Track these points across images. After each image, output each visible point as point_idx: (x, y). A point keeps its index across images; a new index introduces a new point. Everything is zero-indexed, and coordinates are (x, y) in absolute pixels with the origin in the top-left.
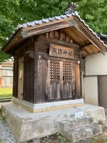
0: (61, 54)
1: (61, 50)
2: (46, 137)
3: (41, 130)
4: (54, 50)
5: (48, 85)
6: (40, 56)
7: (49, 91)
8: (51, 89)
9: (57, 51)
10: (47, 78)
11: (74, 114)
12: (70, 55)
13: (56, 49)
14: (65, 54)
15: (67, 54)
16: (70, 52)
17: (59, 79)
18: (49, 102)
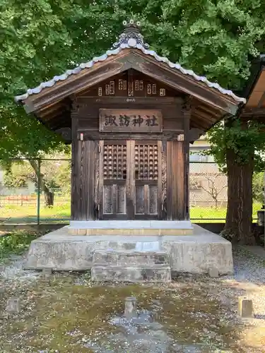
0: (127, 125)
1: (127, 118)
2: (68, 271)
3: (61, 259)
4: (111, 120)
5: (100, 188)
6: (82, 135)
7: (102, 200)
8: (105, 195)
9: (117, 121)
10: (97, 176)
11: (135, 244)
12: (152, 125)
13: (114, 117)
14: (137, 125)
15: (144, 124)
16: (151, 118)
17: (125, 177)
18: (101, 219)
